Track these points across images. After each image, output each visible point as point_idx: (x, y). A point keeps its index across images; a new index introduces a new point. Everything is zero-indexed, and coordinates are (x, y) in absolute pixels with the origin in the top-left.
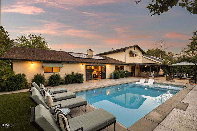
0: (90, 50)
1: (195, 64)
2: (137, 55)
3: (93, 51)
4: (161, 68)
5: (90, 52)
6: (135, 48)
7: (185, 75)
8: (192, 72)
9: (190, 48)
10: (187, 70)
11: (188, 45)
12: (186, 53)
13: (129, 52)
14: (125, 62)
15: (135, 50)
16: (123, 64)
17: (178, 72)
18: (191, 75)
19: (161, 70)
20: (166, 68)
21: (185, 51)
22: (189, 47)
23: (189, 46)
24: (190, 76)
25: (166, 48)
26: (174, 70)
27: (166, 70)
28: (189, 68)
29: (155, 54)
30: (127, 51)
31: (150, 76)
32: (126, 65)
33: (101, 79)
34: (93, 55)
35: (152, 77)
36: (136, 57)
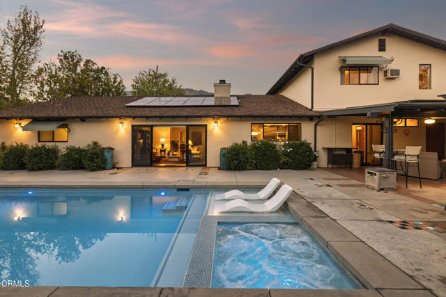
0: (222, 82)
2: (397, 72)
3: (229, 85)
5: (222, 88)
6: (381, 42)
13: (340, 65)
14: (311, 110)
15: (382, 50)
31: (369, 173)
32: (311, 118)
33: (188, 166)
34: (232, 96)
35: (376, 175)
36: (390, 83)
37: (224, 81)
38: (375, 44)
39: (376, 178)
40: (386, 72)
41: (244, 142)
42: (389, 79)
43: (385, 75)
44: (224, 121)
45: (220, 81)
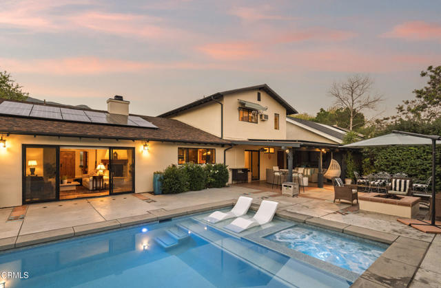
0: (119, 98)
1: (434, 140)
2: (266, 117)
3: (128, 103)
4: (334, 158)
5: (118, 104)
6: (259, 95)
7: (399, 183)
8: (424, 170)
9: (422, 99)
10: (411, 165)
11: (417, 92)
12: (411, 115)
13: (238, 106)
14: (221, 138)
15: (259, 100)
16: (212, 144)
17: (383, 170)
18: (422, 180)
19: (333, 162)
20: (350, 156)
21: (409, 109)
22: (419, 97)
23: (420, 94)
24: (419, 185)
25: (365, 105)
26: (372, 163)
27: (351, 165)
28: (418, 157)
29: (337, 119)
30: (230, 104)
31: (285, 186)
32: (223, 145)
33: (111, 194)
34: (130, 115)
35: (290, 187)
36: (263, 123)
37: (122, 97)
38: (255, 95)
39: (291, 189)
40: (261, 116)
41: (174, 166)
42: (263, 121)
43: (261, 118)
44: (154, 145)
45: (117, 97)
